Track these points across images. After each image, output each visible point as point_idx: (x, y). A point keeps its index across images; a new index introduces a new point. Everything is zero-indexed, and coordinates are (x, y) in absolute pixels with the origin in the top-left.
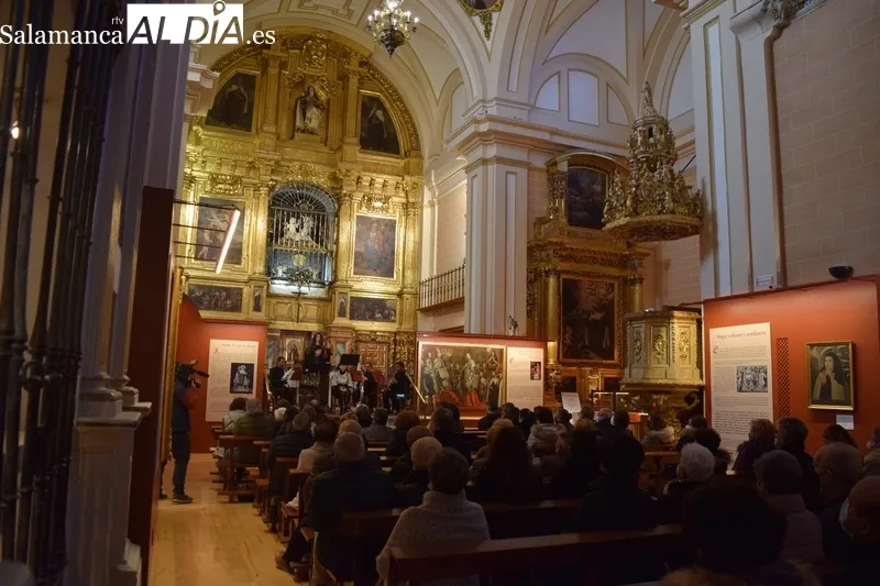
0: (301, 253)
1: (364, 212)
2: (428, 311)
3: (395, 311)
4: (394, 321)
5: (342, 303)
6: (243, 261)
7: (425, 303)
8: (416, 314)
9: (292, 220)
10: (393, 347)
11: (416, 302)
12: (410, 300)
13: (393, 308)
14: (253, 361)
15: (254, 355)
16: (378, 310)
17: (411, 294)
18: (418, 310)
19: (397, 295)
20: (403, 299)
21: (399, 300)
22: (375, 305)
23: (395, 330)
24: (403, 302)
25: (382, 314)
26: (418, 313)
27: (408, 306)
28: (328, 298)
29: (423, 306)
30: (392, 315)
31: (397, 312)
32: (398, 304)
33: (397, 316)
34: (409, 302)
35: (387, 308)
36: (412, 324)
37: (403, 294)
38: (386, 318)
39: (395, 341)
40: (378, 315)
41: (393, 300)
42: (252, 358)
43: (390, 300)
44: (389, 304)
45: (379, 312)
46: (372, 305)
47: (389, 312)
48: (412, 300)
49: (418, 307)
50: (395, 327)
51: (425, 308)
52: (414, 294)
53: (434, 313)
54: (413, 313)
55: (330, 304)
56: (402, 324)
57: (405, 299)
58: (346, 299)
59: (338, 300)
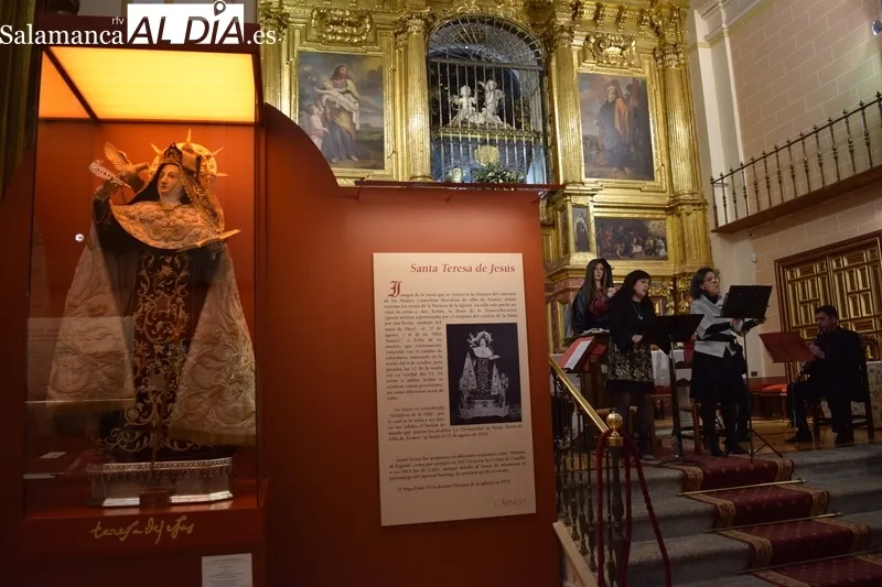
0: (492, 143)
1: (589, 67)
2: (730, 232)
3: (664, 239)
4: (665, 258)
5: (579, 226)
6: (386, 161)
7: (725, 217)
8: (708, 241)
9: (465, 90)
10: (673, 303)
11: (705, 219)
12: (693, 216)
13: (659, 234)
14: (513, 313)
15: (512, 297)
16: (635, 240)
17: (693, 205)
18: (713, 231)
19: (666, 210)
20: (679, 215)
21: (670, 218)
22: (630, 230)
23: (671, 274)
24: (682, 221)
25: (643, 248)
26: (713, 236)
27: (691, 226)
28: (548, 220)
29: (722, 223)
30: (661, 247)
31: (670, 241)
32: (670, 227)
33: (670, 248)
34: (693, 219)
35: (650, 234)
36: (703, 259)
37: (680, 204)
38: (652, 253)
39: (674, 292)
40: (637, 249)
41: (658, 219)
42: (507, 305)
43: (652, 219)
44: (652, 226)
45: (638, 243)
46: (625, 229)
47: (655, 242)
48: (696, 216)
49: (712, 226)
50: (669, 268)
51: (727, 226)
52: (700, 204)
53: (753, 231)
54: (702, 238)
55: (553, 232)
56: (683, 261)
57: (684, 215)
58: (587, 219)
59: (574, 220)
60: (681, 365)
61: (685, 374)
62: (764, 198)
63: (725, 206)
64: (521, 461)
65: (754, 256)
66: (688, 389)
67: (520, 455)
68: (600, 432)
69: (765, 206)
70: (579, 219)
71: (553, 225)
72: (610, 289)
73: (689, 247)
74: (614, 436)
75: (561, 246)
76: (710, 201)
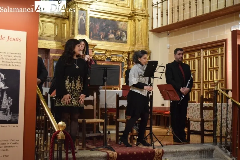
2: (158, 32)
3: (126, 32)
4: (125, 42)
5: (81, 20)
7: (157, 24)
8: (147, 35)
10: (127, 66)
11: (147, 24)
12: (142, 21)
13: (124, 29)
14: (19, 64)
15: (18, 55)
16: (111, 31)
17: (142, 16)
18: (150, 31)
19: (129, 17)
20: (135, 21)
21: (130, 21)
22: (109, 26)
23: (127, 51)
24: (135, 23)
25: (115, 35)
26: (150, 33)
27: (140, 27)
28: (65, 15)
29: (155, 27)
30: (123, 36)
31: (129, 34)
32: (129, 26)
33: (129, 37)
34: (141, 23)
35: (119, 29)
36: (144, 44)
37: (136, 15)
38: (119, 39)
39: (128, 60)
40: (112, 36)
41: (124, 22)
42: (15, 60)
43: (121, 21)
44: (121, 25)
45: (112, 33)
46: (106, 25)
47: (121, 33)
48: (143, 22)
49: (150, 28)
50: (127, 48)
51: (157, 29)
52: (145, 16)
53: (169, 33)
54: (145, 34)
55: (67, 22)
56: (134, 45)
57: (137, 21)
58: (86, 17)
59: (79, 17)
60: (122, 98)
61: (124, 103)
62: (176, 16)
63: (157, 18)
64: (16, 145)
65: (168, 45)
66: (124, 111)
67: (16, 142)
68: (55, 131)
69: (176, 21)
70: (81, 17)
71: (68, 18)
72: (86, 56)
73: (138, 38)
74: (61, 134)
75: (71, 30)
76: (150, 15)
